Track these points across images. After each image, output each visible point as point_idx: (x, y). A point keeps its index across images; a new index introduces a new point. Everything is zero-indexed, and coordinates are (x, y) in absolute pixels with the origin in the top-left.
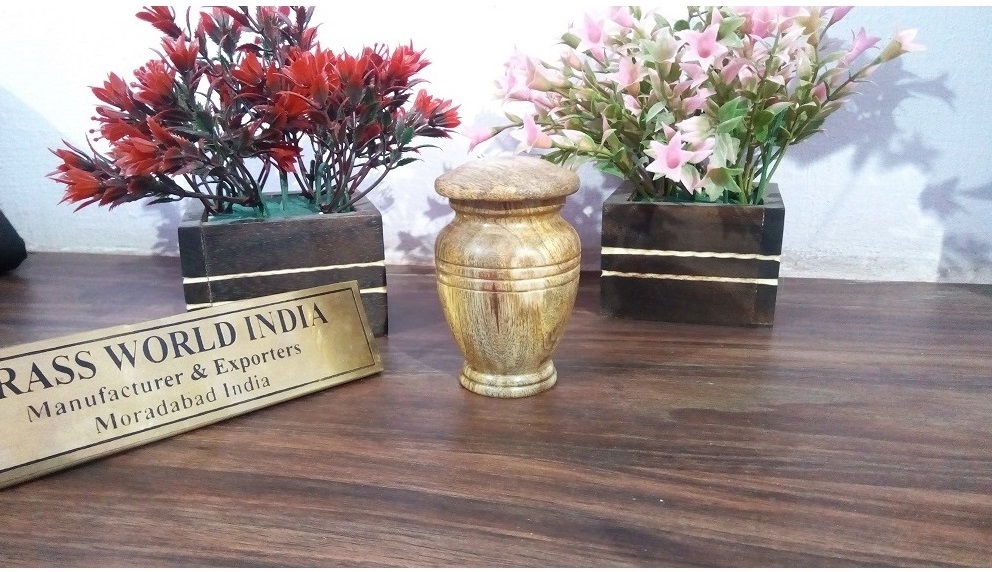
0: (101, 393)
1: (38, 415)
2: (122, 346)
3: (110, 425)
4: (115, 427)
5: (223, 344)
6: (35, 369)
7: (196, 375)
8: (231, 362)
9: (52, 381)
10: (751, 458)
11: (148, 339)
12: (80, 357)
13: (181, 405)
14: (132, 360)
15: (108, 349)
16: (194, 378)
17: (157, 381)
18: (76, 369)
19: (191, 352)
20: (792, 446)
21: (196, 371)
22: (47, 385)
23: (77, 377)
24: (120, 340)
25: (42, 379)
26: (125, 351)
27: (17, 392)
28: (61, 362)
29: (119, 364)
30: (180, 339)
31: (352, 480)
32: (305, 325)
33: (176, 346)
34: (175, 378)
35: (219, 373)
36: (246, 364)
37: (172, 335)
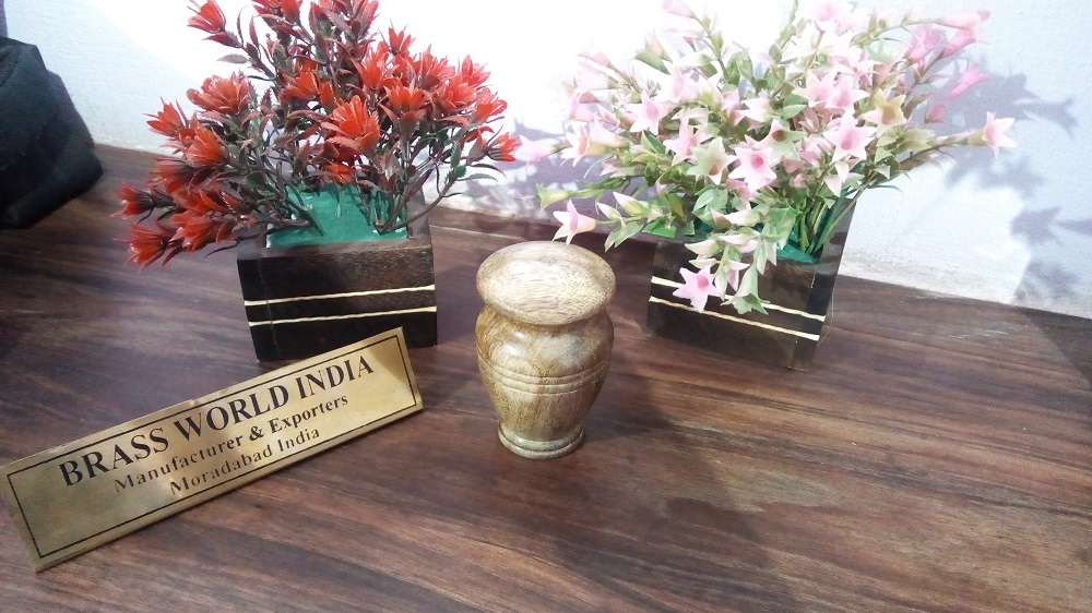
0: (174, 462)
1: (124, 486)
2: (189, 420)
3: (183, 486)
4: (187, 488)
5: (277, 405)
6: (118, 449)
7: (254, 436)
8: (284, 421)
9: (132, 457)
10: (719, 579)
11: (210, 412)
12: (154, 435)
13: (242, 463)
14: (198, 431)
15: (177, 424)
16: (252, 439)
17: (220, 446)
18: (152, 444)
19: (248, 416)
20: (761, 567)
21: (254, 432)
22: (129, 461)
23: (152, 451)
24: (187, 415)
25: (124, 456)
26: (192, 423)
27: (105, 470)
28: (139, 441)
29: (187, 435)
30: (238, 406)
31: (378, 567)
32: (352, 378)
33: (235, 412)
34: (236, 442)
35: (274, 431)
36: (297, 419)
37: (232, 404)
